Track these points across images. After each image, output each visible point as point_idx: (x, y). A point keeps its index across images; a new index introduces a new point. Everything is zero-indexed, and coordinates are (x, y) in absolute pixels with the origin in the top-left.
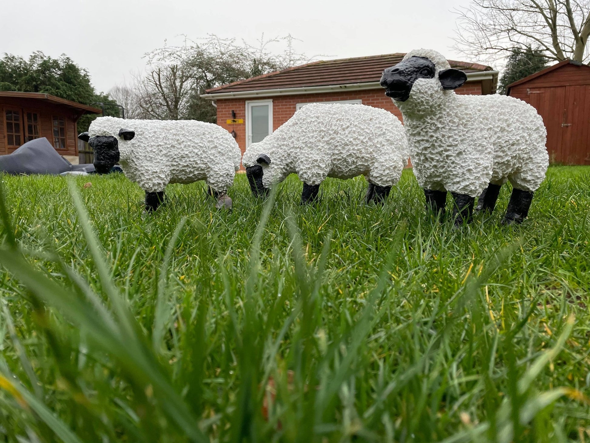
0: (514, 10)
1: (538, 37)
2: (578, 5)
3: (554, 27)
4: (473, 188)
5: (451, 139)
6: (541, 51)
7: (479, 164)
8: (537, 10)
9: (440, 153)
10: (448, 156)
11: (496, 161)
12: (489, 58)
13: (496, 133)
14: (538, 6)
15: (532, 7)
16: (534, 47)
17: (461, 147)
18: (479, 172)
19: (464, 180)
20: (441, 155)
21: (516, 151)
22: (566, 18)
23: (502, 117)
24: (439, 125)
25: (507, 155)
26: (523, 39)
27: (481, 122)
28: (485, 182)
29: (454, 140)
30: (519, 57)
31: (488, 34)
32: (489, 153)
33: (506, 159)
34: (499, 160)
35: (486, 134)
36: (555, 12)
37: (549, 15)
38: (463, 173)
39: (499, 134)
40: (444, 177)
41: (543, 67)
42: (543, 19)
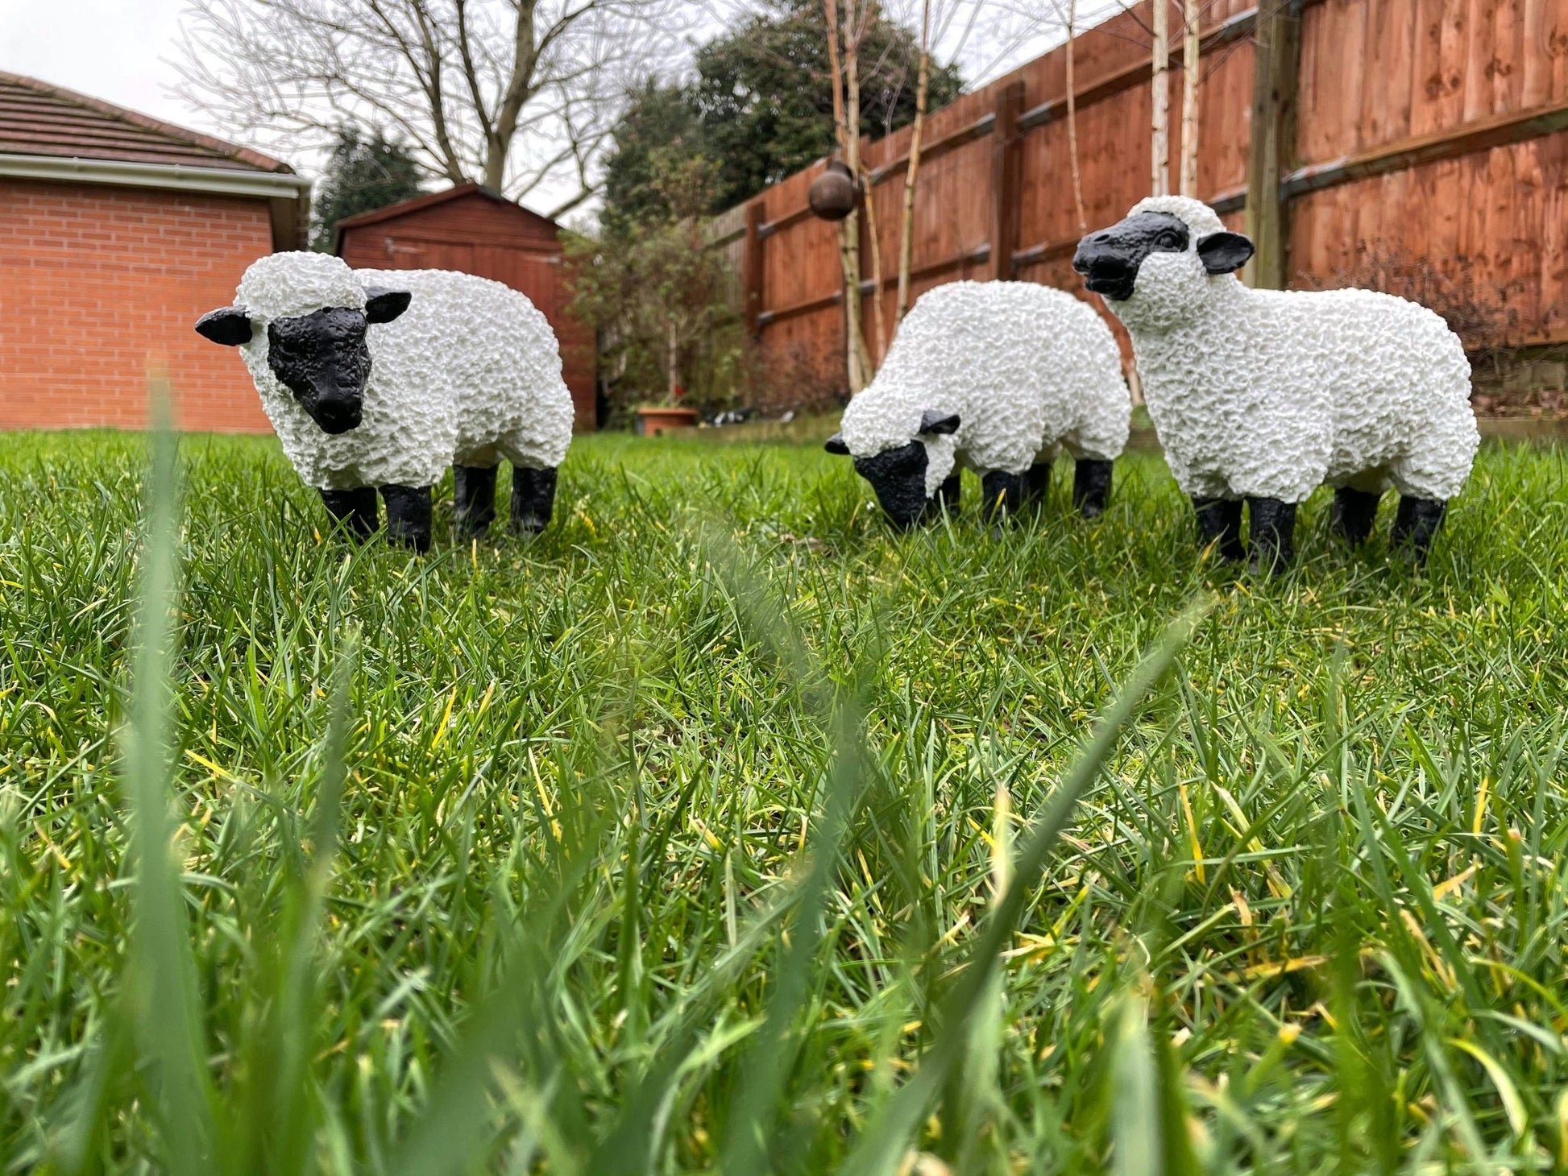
0: (337, 28)
1: (400, 110)
2: (486, 55)
3: (435, 94)
4: (1287, 483)
5: (1231, 378)
6: (407, 149)
7: (1298, 430)
8: (394, 42)
9: (1210, 408)
10: (1227, 414)
11: (1341, 426)
12: (282, 140)
13: (1336, 366)
14: (395, 34)
15: (380, 31)
16: (390, 135)
17: (1256, 394)
18: (1297, 447)
19: (1267, 464)
20: (1211, 411)
21: (1385, 404)
22: (463, 80)
23: (1350, 333)
24: (1205, 349)
25: (1365, 414)
26: (365, 110)
27: (1300, 343)
28: (1315, 471)
29: (1237, 379)
30: (357, 155)
31: (276, 76)
32: (1321, 407)
33: (1366, 421)
34: (1350, 424)
35: (1309, 365)
36: (436, 59)
37: (422, 63)
38: (1262, 450)
39: (1347, 369)
40: (1224, 461)
41: (415, 190)
42: (410, 71)
